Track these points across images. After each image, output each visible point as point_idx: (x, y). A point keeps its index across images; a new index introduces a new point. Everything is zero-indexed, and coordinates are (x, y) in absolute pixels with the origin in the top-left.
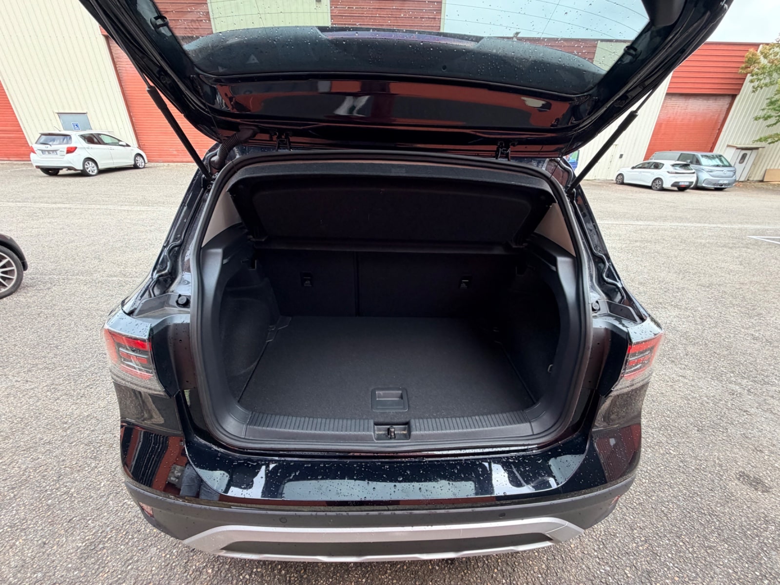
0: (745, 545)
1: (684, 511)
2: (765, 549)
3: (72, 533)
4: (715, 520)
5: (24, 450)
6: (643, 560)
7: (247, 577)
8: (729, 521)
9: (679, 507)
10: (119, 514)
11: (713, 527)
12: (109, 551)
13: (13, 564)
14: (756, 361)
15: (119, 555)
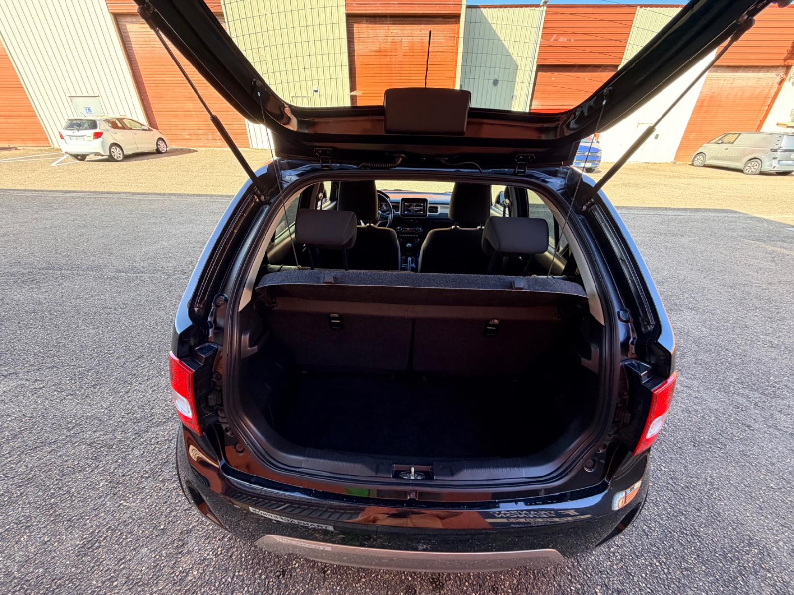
0: (724, 568)
1: (666, 530)
2: (744, 573)
3: (71, 532)
4: (696, 541)
5: (30, 450)
6: (615, 579)
7: (229, 580)
8: (711, 542)
9: (661, 525)
10: (115, 515)
11: (693, 548)
12: (105, 550)
13: (17, 559)
14: (769, 371)
15: (113, 554)
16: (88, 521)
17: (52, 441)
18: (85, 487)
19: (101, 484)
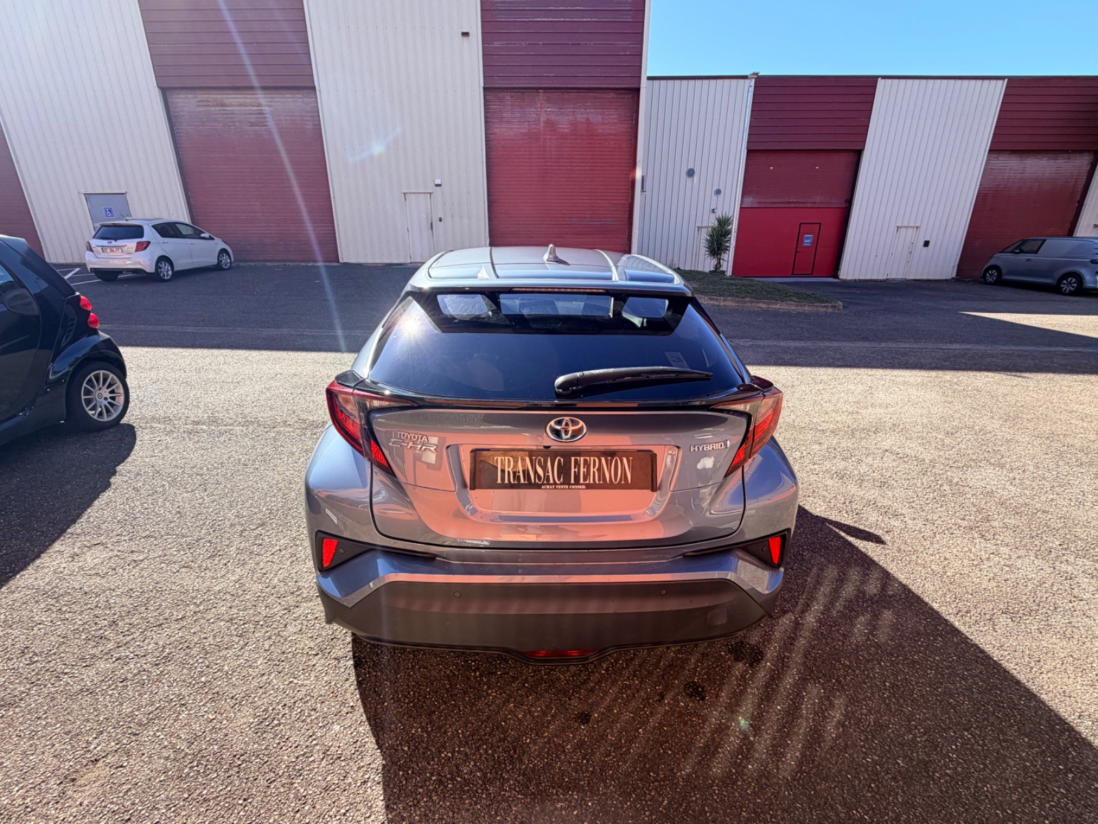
1: (978, 704)
3: (239, 710)
5: (155, 626)
6: (920, 750)
9: (971, 699)
10: (287, 692)
11: (1012, 721)
12: (287, 727)
13: (183, 736)
15: (299, 731)
16: (256, 699)
17: (180, 617)
18: (239, 665)
19: (259, 663)
